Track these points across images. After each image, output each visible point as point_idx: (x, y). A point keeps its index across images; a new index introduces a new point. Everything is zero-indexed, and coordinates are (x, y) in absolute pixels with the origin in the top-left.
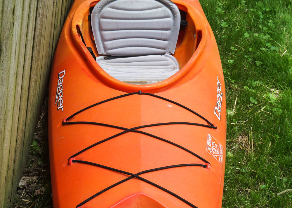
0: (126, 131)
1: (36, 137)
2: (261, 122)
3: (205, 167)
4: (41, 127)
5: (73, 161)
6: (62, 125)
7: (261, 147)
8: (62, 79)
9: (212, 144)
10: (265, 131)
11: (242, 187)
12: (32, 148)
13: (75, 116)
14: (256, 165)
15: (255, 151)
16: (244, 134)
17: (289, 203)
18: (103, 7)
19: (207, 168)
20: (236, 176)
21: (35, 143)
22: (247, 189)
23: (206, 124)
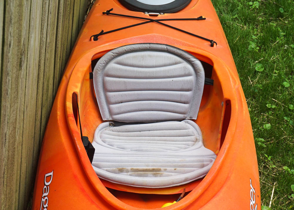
8: (48, 187)
18: (107, 63)
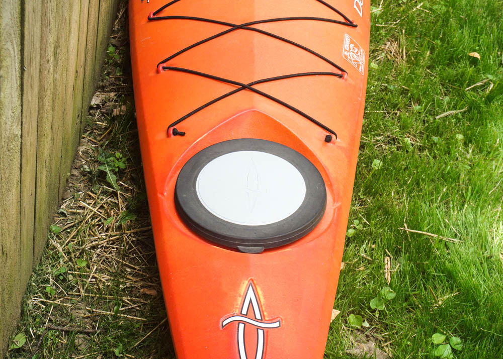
0: (235, 28)
1: (113, 41)
2: (417, 24)
3: (341, 76)
4: (119, 27)
5: (164, 68)
6: (148, 22)
7: (416, 56)
9: (351, 47)
10: (423, 35)
11: (390, 108)
12: (107, 55)
13: (165, 9)
14: (408, 80)
15: (407, 61)
16: (393, 40)
17: (451, 129)
19: (343, 78)
20: (381, 95)
21: (111, 49)
22: (396, 112)
23: (343, 20)
